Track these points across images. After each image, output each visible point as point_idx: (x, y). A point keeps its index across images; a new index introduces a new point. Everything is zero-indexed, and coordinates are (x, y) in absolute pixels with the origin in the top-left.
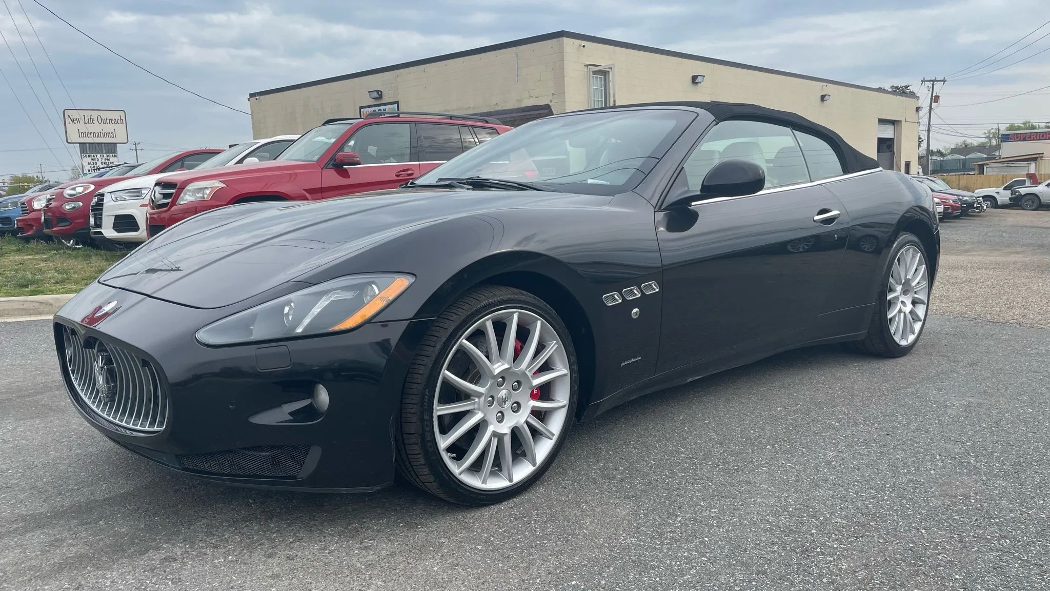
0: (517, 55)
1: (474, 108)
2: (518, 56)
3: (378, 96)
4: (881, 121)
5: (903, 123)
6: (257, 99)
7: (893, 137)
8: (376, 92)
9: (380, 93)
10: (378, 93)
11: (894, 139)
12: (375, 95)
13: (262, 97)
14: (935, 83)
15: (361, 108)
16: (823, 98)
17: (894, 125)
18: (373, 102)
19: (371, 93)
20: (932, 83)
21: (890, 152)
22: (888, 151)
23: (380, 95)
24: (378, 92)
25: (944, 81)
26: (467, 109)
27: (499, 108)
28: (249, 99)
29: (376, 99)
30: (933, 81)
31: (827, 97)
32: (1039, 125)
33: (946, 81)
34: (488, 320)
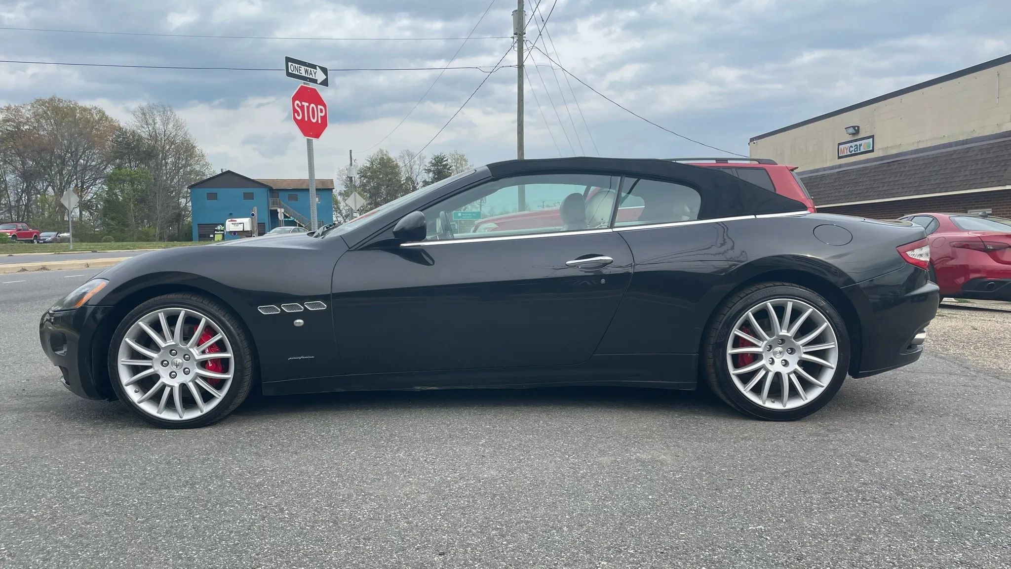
0: (998, 75)
1: (949, 136)
2: (1000, 75)
3: (855, 132)
6: (754, 143)
8: (852, 128)
9: (856, 128)
10: (855, 130)
12: (851, 130)
13: (759, 141)
18: (850, 138)
19: (847, 129)
23: (857, 130)
24: (854, 127)
26: (941, 138)
27: (976, 135)
28: (749, 144)
29: (853, 134)
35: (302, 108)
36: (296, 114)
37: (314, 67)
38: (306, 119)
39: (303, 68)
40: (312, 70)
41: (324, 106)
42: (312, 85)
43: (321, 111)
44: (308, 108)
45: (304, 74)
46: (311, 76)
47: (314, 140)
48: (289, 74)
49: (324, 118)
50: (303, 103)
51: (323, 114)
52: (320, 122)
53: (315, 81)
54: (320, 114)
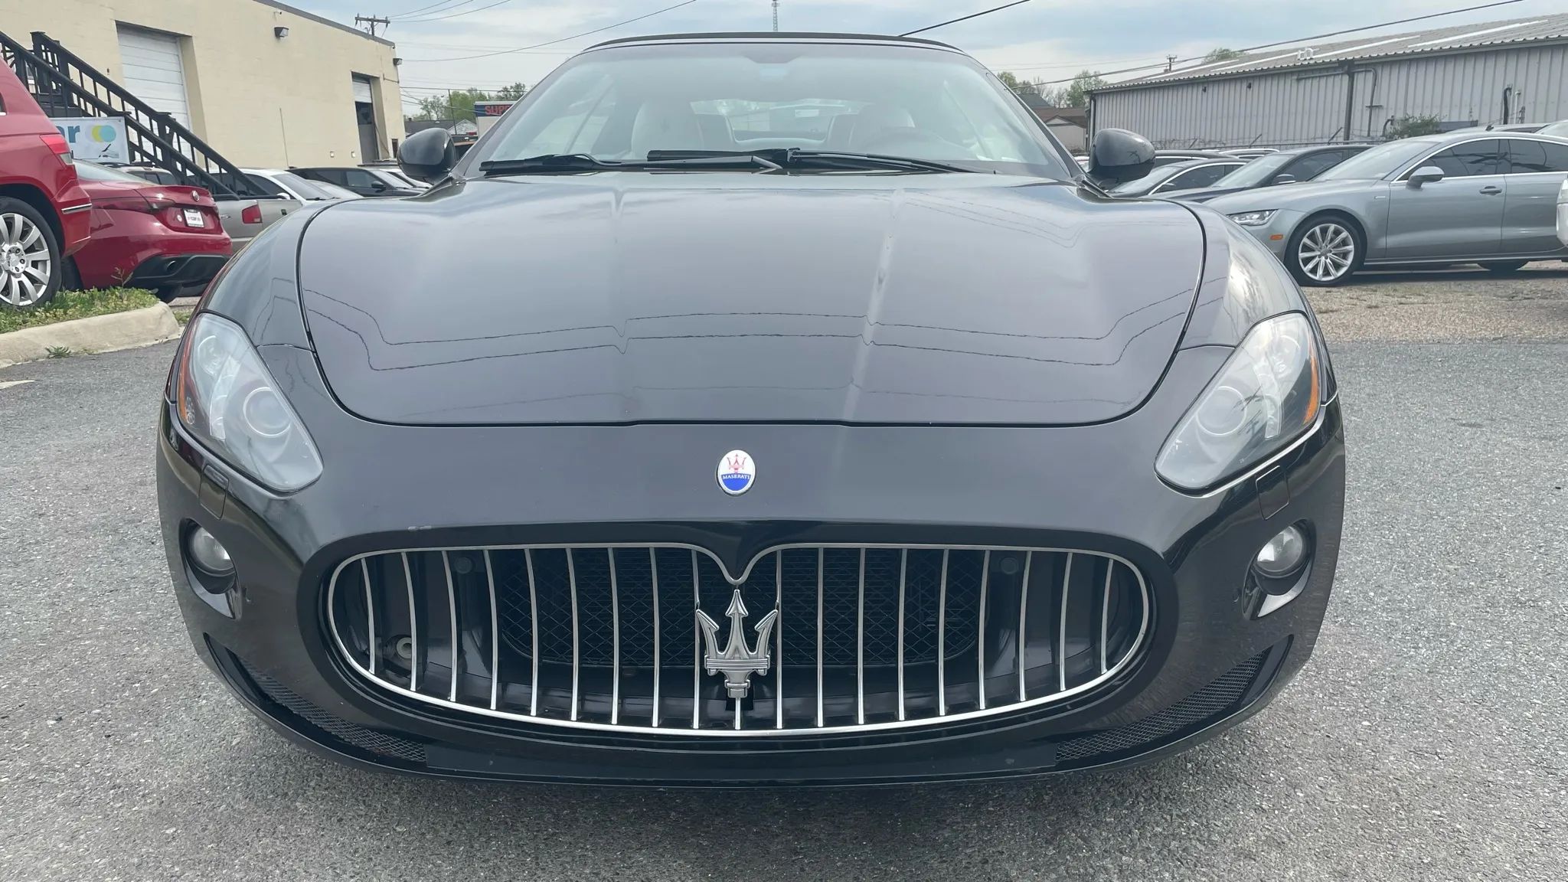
4: (357, 77)
5: (381, 80)
7: (370, 102)
11: (372, 104)
14: (375, 23)
16: (278, 32)
17: (369, 83)
20: (370, 22)
21: (368, 123)
22: (365, 122)
25: (387, 22)
30: (373, 20)
31: (284, 30)
32: (489, 95)
33: (389, 22)
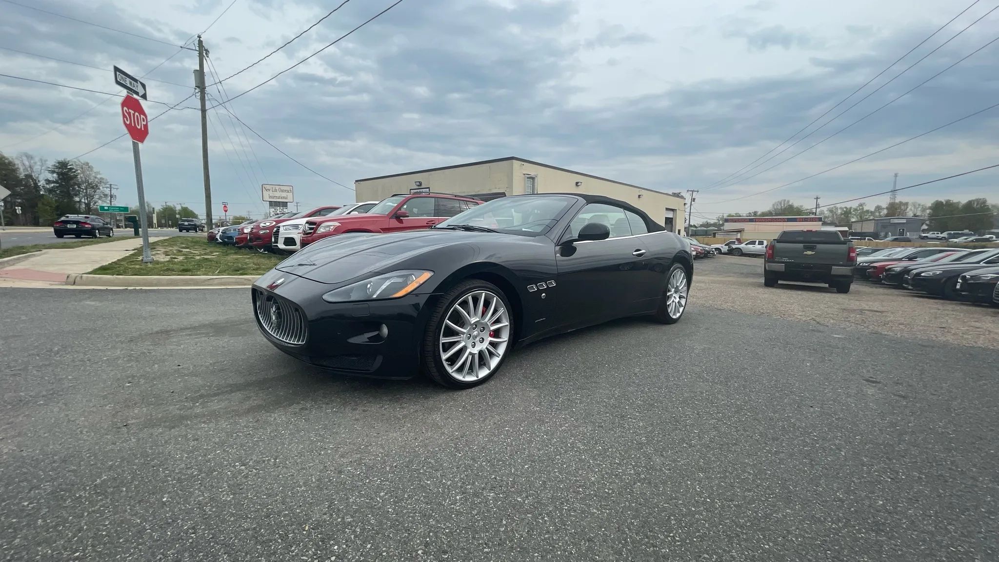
2: (490, 168)
4: (667, 209)
5: (678, 210)
6: (359, 183)
7: (672, 217)
8: (418, 182)
9: (420, 183)
12: (418, 184)
13: (361, 182)
14: (693, 192)
15: (410, 190)
16: (640, 196)
17: (673, 211)
18: (416, 187)
19: (415, 184)
21: (671, 224)
27: (480, 192)
28: (355, 183)
29: (418, 185)
33: (699, 192)
34: (469, 296)
35: (129, 114)
36: (125, 119)
37: (136, 81)
38: (133, 125)
39: (128, 80)
40: (135, 83)
41: (146, 117)
42: (135, 96)
43: (144, 121)
44: (134, 115)
45: (129, 85)
46: (134, 89)
47: (140, 145)
48: (118, 83)
49: (146, 126)
50: (130, 110)
51: (145, 123)
52: (143, 129)
53: (137, 93)
54: (143, 123)
